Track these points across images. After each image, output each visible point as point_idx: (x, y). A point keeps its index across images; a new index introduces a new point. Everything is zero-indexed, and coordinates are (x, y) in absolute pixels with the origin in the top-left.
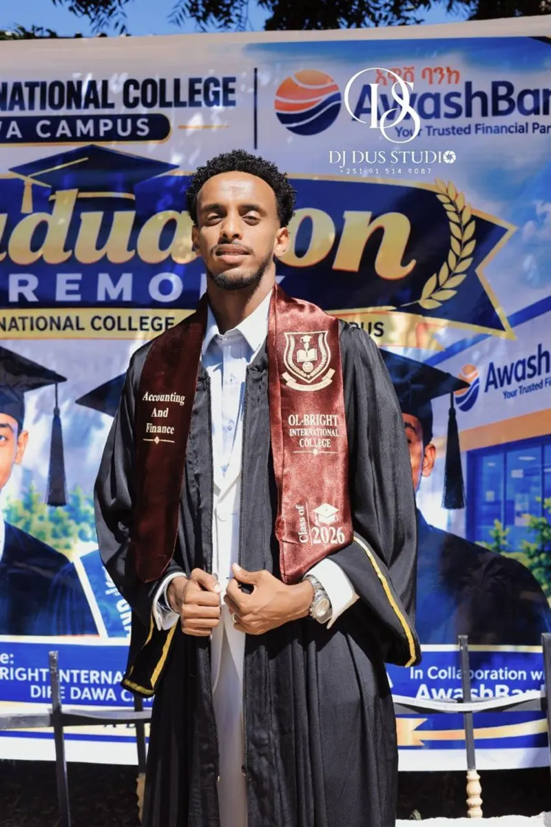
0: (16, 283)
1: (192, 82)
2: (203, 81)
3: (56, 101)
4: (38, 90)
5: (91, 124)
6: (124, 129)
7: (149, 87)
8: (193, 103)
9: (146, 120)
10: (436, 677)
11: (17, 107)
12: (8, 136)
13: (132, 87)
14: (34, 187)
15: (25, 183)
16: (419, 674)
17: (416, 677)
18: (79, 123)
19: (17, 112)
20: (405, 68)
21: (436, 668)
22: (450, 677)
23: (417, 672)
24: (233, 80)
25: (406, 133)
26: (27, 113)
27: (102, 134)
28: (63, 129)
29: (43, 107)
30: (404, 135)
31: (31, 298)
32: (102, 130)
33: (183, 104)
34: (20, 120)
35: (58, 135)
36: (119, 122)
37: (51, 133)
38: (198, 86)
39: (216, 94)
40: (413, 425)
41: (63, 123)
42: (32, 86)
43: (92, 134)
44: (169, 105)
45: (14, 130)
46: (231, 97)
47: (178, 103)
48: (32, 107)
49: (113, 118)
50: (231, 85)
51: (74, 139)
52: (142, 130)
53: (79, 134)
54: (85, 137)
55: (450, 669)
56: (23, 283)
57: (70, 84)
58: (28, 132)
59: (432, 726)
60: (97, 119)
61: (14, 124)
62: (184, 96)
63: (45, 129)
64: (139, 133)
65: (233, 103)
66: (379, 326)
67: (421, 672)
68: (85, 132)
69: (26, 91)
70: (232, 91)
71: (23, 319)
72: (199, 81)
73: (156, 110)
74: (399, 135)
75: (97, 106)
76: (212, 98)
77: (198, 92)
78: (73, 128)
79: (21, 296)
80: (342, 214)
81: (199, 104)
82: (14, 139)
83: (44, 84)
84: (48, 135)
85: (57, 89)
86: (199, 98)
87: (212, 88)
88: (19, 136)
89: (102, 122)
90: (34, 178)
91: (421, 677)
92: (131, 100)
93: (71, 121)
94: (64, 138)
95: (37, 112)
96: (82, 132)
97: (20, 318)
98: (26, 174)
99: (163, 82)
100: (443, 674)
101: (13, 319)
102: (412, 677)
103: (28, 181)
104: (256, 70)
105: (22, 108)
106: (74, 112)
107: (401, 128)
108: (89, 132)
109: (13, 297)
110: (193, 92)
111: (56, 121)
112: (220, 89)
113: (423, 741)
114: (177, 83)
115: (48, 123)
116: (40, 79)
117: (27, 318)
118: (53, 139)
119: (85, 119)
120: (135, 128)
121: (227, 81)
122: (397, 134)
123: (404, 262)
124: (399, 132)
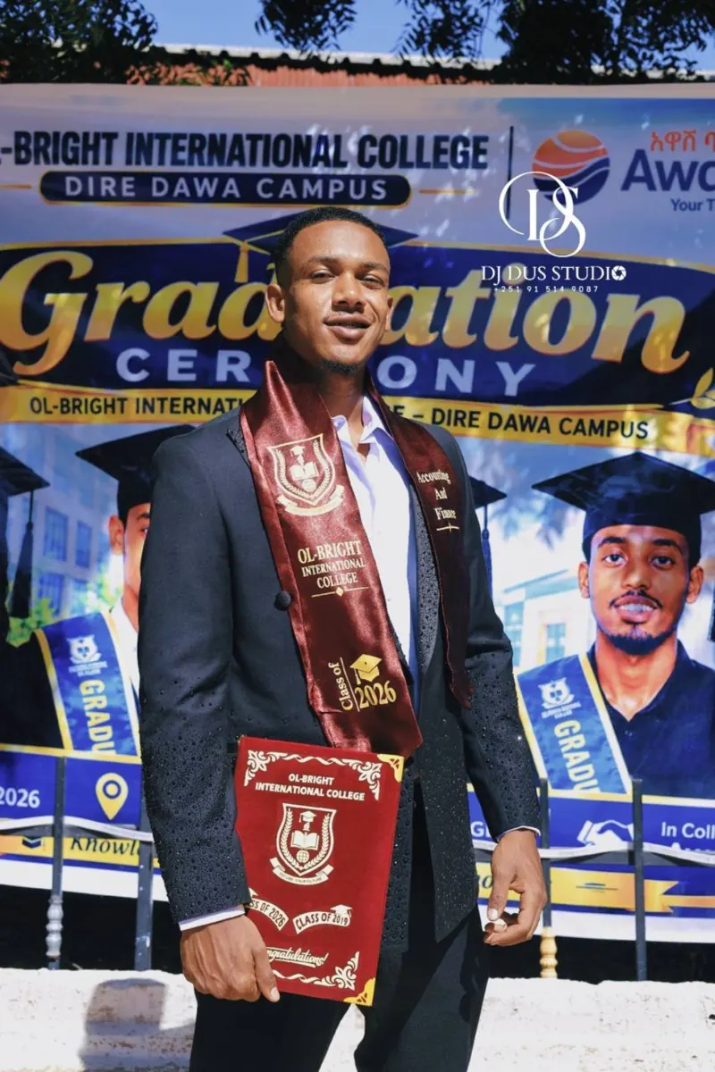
0: (226, 360)
1: (439, 140)
2: (451, 139)
3: (281, 157)
4: (261, 144)
5: (319, 184)
6: (358, 191)
7: (389, 144)
8: (438, 164)
9: (383, 182)
10: (691, 836)
11: (236, 163)
12: (225, 195)
13: (368, 144)
14: (251, 253)
15: (241, 249)
16: (672, 831)
17: (669, 834)
18: (306, 184)
19: (235, 168)
20: (685, 132)
21: (692, 825)
22: (708, 837)
23: (669, 828)
24: (485, 139)
25: (684, 206)
26: (248, 169)
27: (331, 196)
28: (288, 189)
29: (266, 163)
30: (681, 208)
31: (242, 377)
32: (332, 191)
33: (426, 165)
34: (239, 178)
35: (281, 196)
36: (352, 183)
37: (273, 192)
38: (446, 145)
39: (465, 154)
40: (678, 542)
41: (288, 182)
42: (254, 138)
43: (320, 196)
44: (410, 165)
45: (232, 188)
46: (482, 159)
47: (421, 163)
48: (253, 162)
49: (346, 179)
50: (483, 145)
51: (300, 200)
52: (378, 193)
53: (305, 195)
54: (312, 200)
55: (708, 827)
56: (234, 361)
57: (298, 137)
58: (248, 192)
59: (683, 890)
60: (326, 179)
61: (231, 181)
62: (428, 156)
63: (266, 188)
64: (374, 197)
65: (484, 166)
66: (643, 427)
67: (675, 829)
68: (312, 193)
69: (247, 144)
70: (484, 152)
71: (231, 401)
72: (445, 139)
73: (395, 171)
74: (675, 209)
75: (327, 164)
76: (460, 159)
77: (445, 152)
78: (299, 188)
79: (230, 375)
80: (606, 297)
81: (444, 166)
82: (231, 199)
83: (268, 137)
84: (270, 195)
85: (282, 144)
86: (445, 158)
87: (460, 148)
88: (237, 194)
89: (332, 182)
90: (250, 243)
91: (675, 834)
92: (367, 159)
93: (298, 180)
94: (288, 200)
95: (259, 168)
96: (308, 193)
97: (227, 400)
98: (243, 240)
99: (404, 139)
100: (700, 833)
101: (219, 401)
102: (663, 834)
103: (245, 246)
104: (512, 129)
105: (242, 163)
106: (301, 170)
107: (679, 201)
108: (317, 193)
109: (221, 376)
110: (438, 151)
111: (279, 179)
112: (470, 150)
113: (672, 908)
114: (420, 140)
115: (270, 181)
116: (263, 131)
117: (235, 400)
118: (275, 201)
119: (313, 179)
120: (370, 190)
121: (478, 140)
122: (673, 207)
123: (676, 354)
124: (675, 205)
